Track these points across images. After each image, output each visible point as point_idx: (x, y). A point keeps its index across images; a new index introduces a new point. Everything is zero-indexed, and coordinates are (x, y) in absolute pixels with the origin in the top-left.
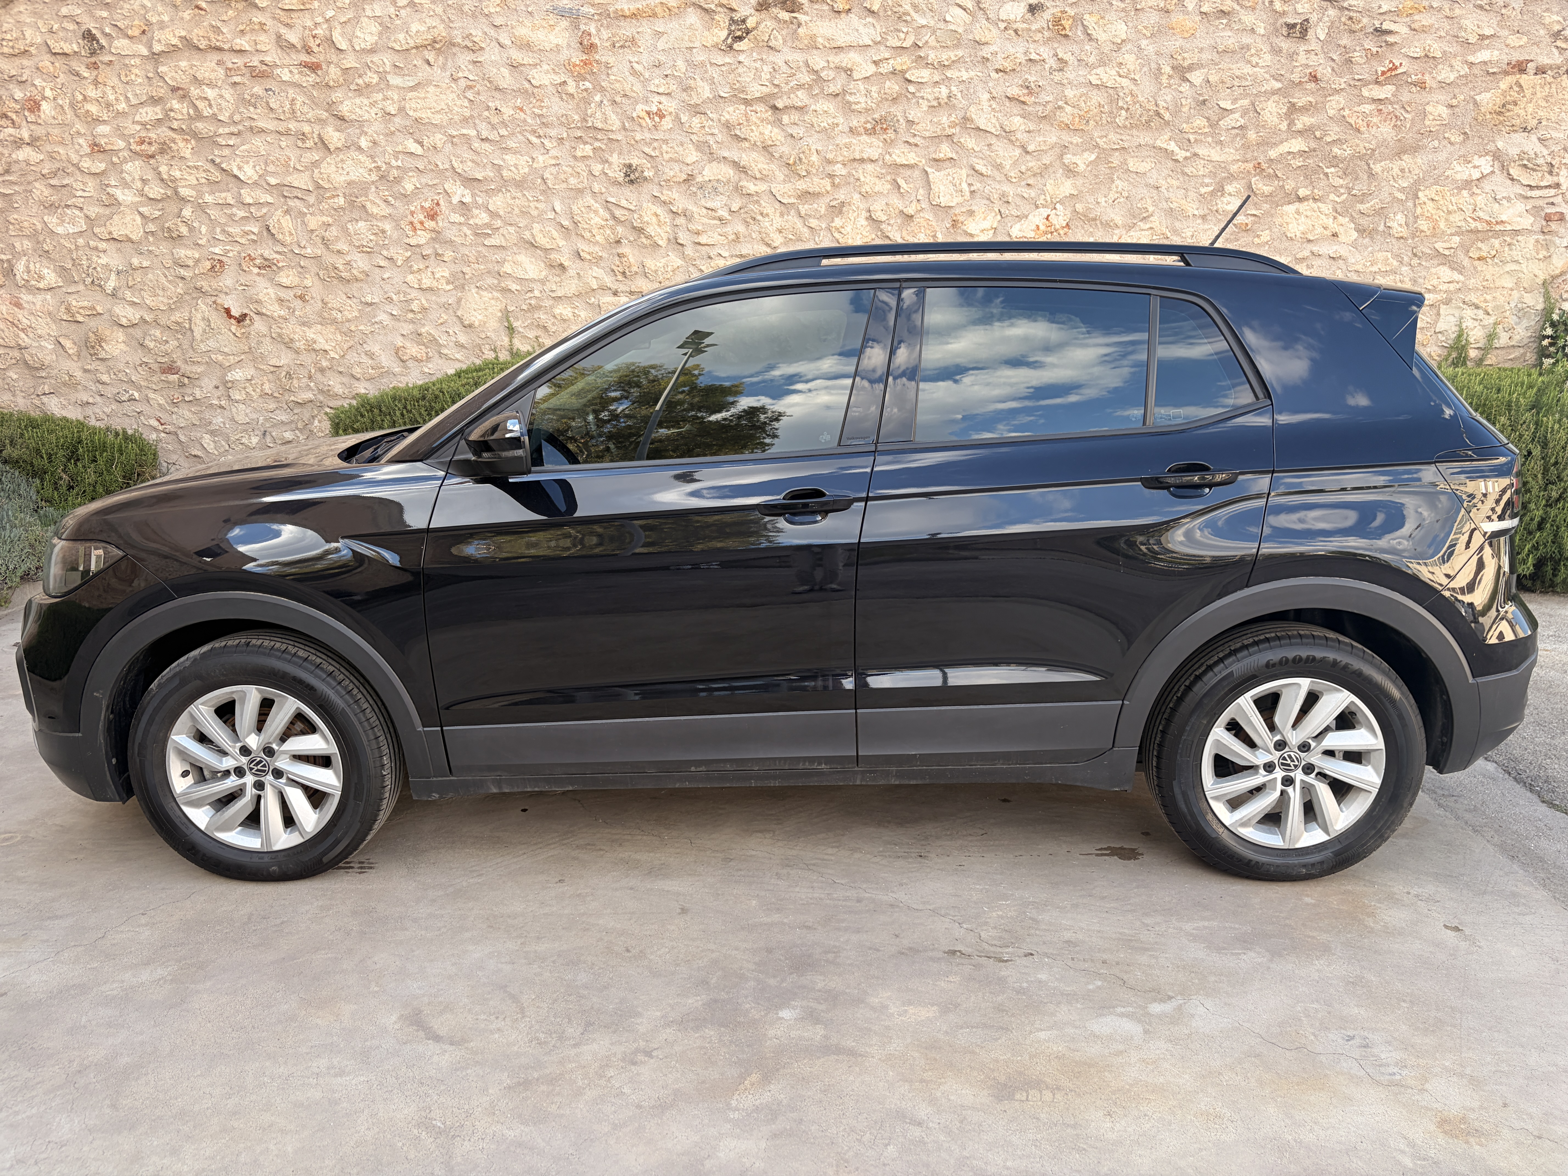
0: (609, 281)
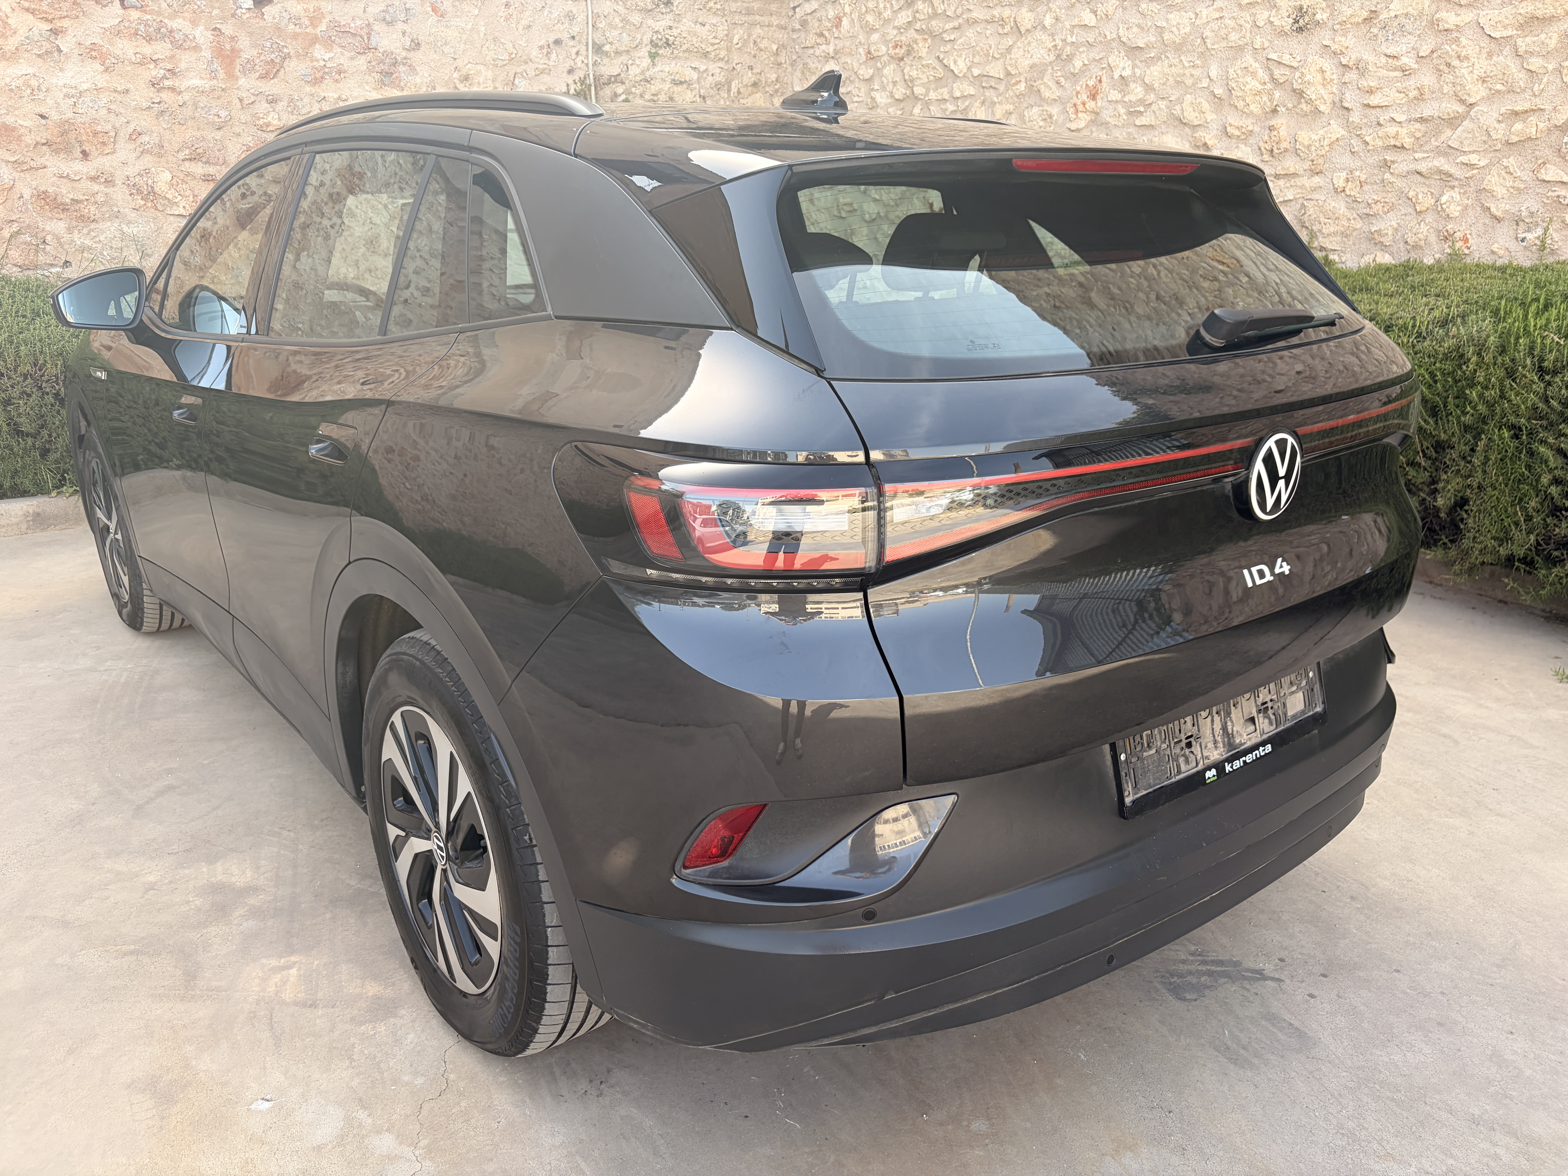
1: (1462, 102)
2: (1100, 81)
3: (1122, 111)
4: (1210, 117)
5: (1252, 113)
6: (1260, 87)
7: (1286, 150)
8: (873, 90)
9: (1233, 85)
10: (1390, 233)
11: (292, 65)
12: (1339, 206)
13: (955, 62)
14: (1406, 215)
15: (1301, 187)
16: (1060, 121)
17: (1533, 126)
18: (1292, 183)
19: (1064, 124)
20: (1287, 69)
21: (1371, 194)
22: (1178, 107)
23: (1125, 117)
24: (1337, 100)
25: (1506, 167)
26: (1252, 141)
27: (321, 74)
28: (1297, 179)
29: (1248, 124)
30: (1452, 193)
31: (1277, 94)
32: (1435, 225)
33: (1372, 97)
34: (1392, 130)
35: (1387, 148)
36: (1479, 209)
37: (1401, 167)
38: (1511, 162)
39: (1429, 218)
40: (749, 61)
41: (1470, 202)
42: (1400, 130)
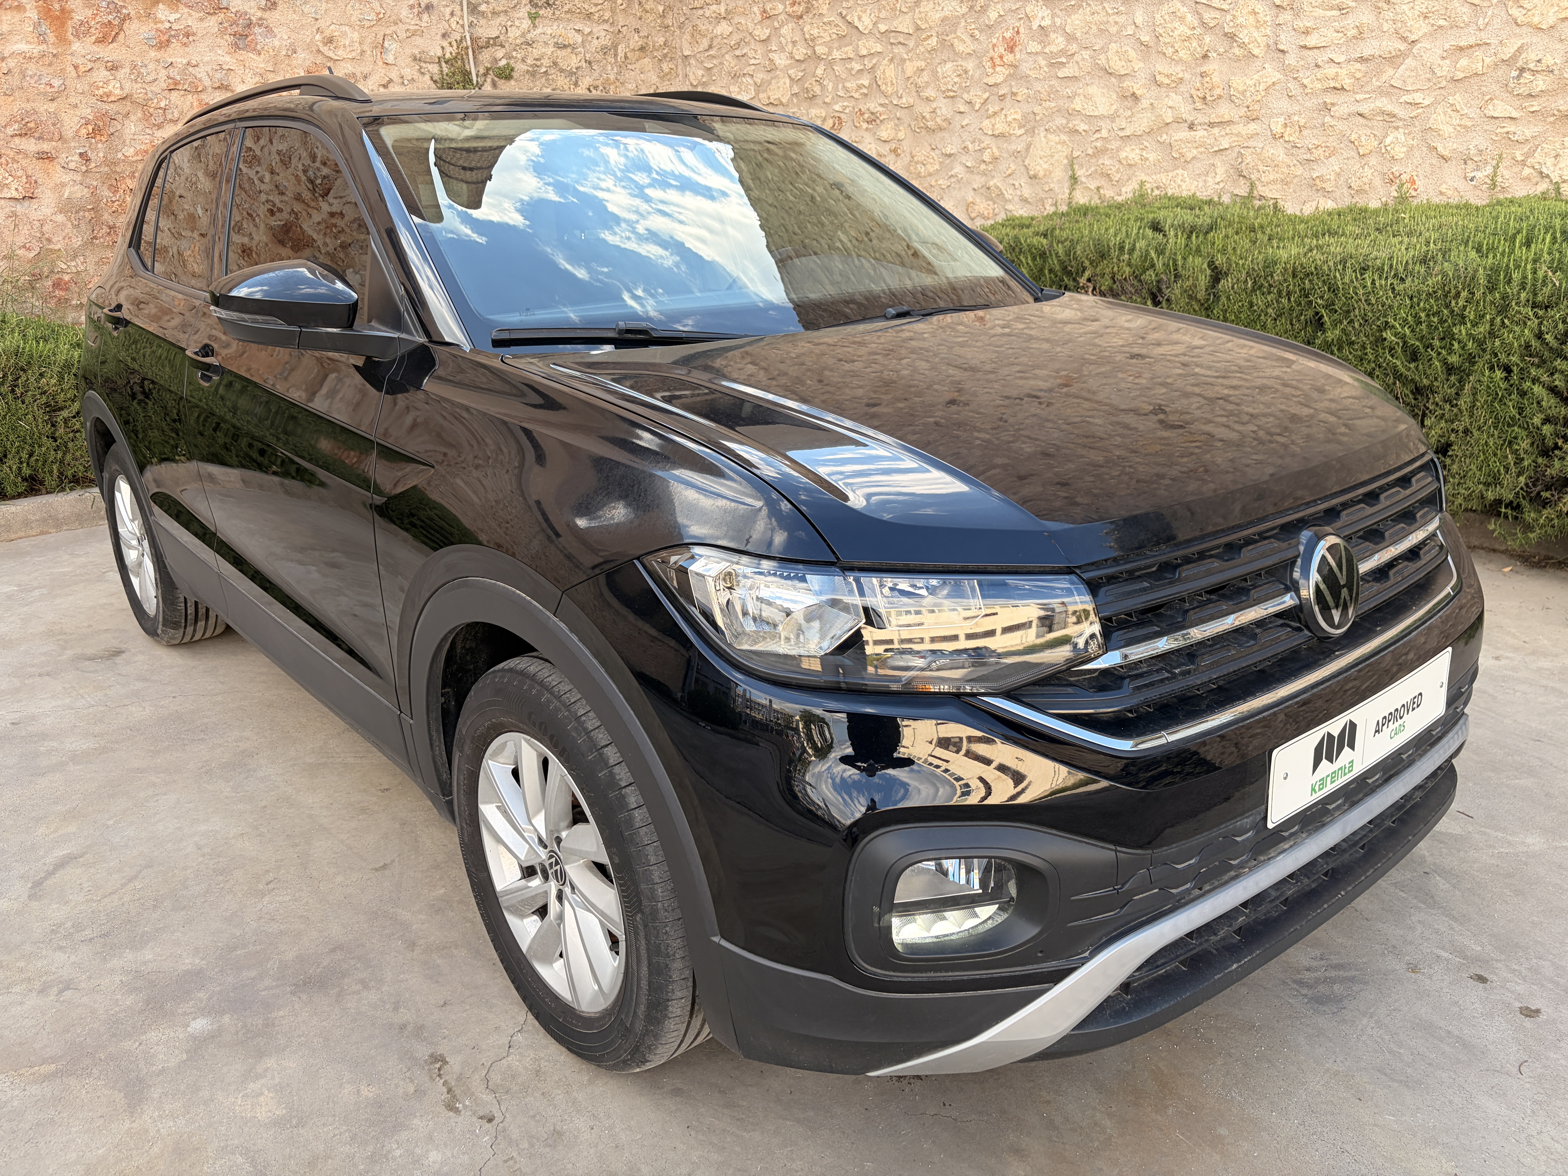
0: (1185, 111)
1: (1404, 39)
2: (1018, 32)
3: (1043, 63)
4: (1138, 65)
5: (1181, 59)
6: (1189, 32)
7: (1220, 97)
8: (771, 51)
9: (1161, 31)
10: (1332, 178)
11: (131, 27)
12: (1278, 152)
13: (860, 18)
14: (1348, 159)
15: (1237, 135)
16: (977, 75)
17: (1480, 61)
18: (1228, 131)
19: (980, 79)
20: (1217, 12)
21: (1310, 139)
22: (1103, 57)
23: (1046, 69)
24: (1271, 42)
25: (1452, 105)
26: (1182, 88)
27: (166, 37)
28: (1232, 127)
29: (1178, 70)
30: (1396, 133)
31: (1207, 39)
32: (1379, 168)
33: (1309, 38)
34: (1331, 71)
35: (1326, 90)
36: (1425, 149)
37: (1341, 110)
38: (1457, 99)
39: (1373, 160)
40: (635, 24)
41: (1415, 143)
42: (1339, 70)
